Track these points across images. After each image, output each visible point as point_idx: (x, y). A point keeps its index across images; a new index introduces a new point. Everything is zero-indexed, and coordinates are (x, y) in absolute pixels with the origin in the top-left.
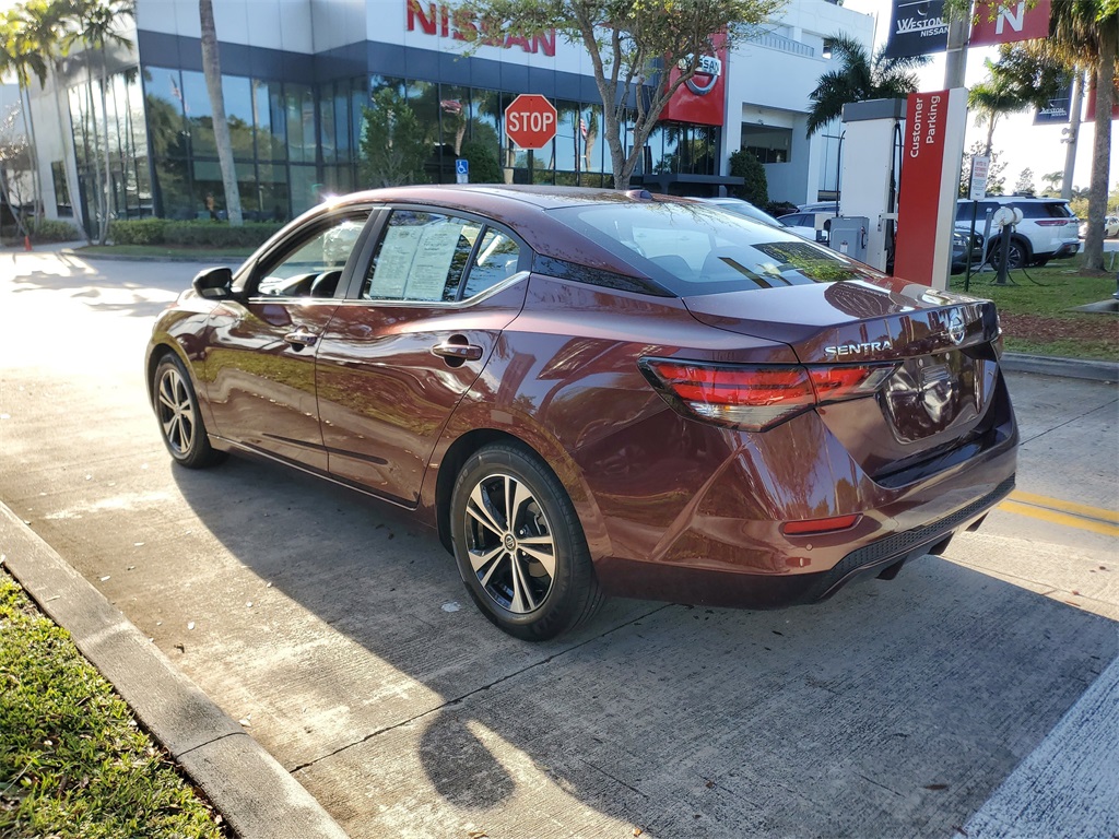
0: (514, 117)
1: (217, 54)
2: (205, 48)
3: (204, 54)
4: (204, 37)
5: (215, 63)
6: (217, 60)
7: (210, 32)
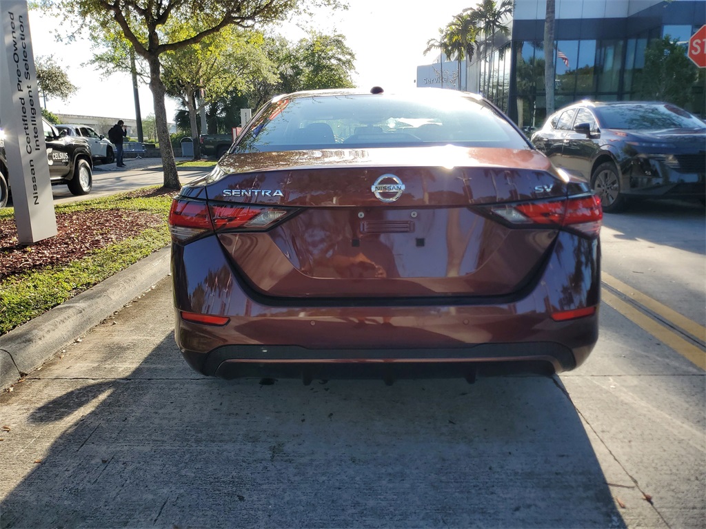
0: (697, 43)
1: (553, 28)
2: (546, 25)
3: (546, 28)
4: (547, 18)
5: (551, 34)
6: (553, 31)
7: (551, 15)
